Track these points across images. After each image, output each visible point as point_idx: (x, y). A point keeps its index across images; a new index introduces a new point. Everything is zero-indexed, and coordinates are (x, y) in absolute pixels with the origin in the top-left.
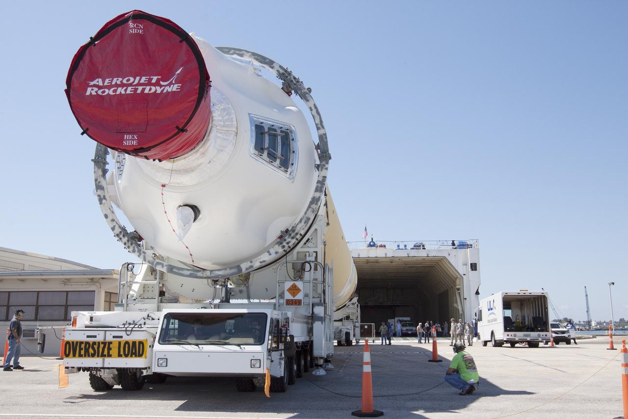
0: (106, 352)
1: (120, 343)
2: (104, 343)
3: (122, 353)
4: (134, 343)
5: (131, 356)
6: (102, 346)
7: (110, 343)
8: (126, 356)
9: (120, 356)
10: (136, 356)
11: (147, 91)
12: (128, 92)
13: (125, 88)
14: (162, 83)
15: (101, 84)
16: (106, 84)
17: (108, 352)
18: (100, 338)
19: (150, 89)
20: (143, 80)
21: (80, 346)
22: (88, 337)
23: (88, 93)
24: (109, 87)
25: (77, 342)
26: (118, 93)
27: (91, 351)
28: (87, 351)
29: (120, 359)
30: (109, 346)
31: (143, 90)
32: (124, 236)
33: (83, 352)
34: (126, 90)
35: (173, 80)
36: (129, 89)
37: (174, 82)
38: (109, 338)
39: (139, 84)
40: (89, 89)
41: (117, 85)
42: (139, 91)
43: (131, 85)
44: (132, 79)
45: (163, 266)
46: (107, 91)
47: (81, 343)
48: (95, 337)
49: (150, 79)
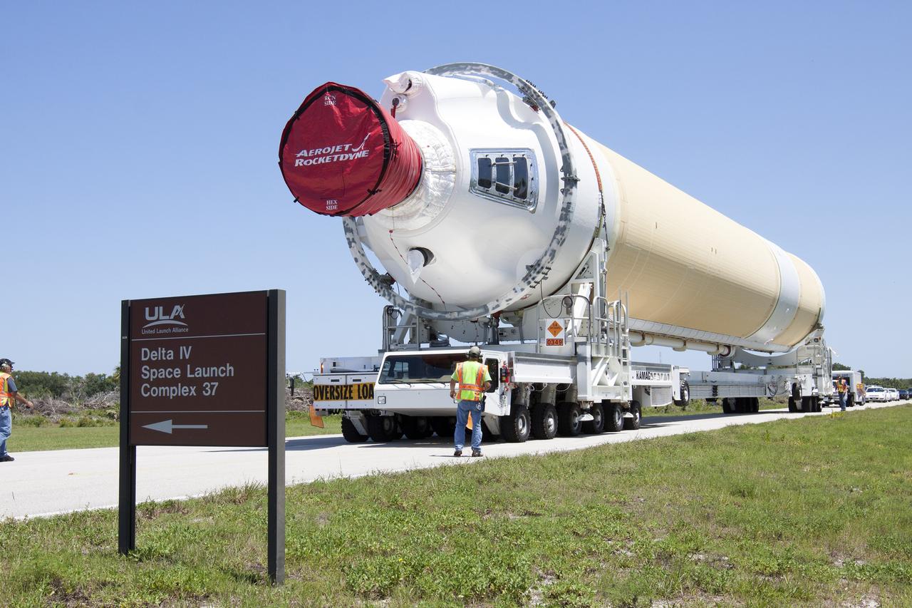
0: (348, 395)
1: (359, 386)
2: (346, 386)
3: (361, 395)
4: (371, 386)
5: (369, 398)
6: (344, 389)
7: (351, 386)
8: (365, 398)
9: (360, 398)
11: (341, 159)
12: (327, 161)
13: (324, 158)
14: (353, 150)
15: (306, 155)
16: (310, 155)
17: (350, 395)
18: (342, 382)
19: (344, 157)
20: (338, 149)
21: (326, 390)
22: (332, 381)
23: (296, 165)
24: (312, 158)
25: (323, 386)
26: (319, 162)
27: (335, 394)
28: (332, 394)
29: (360, 401)
30: (350, 389)
31: (339, 157)
32: (373, 280)
33: (329, 395)
34: (325, 160)
35: (362, 146)
36: (328, 158)
37: (362, 148)
38: (350, 382)
39: (335, 153)
40: (297, 161)
41: (318, 156)
42: (335, 160)
43: (328, 154)
44: (329, 149)
45: (412, 309)
46: (311, 161)
47: (327, 386)
48: (338, 381)
49: (344, 148)
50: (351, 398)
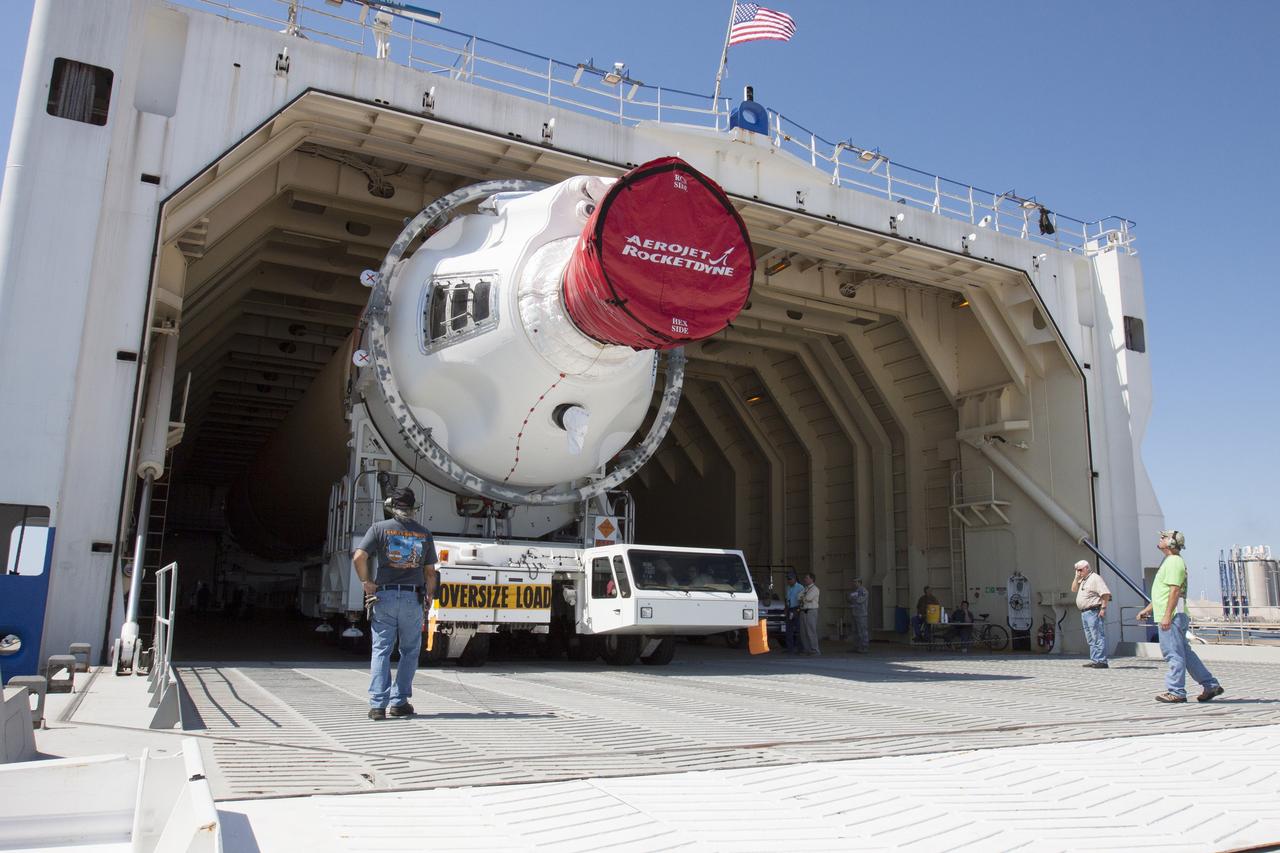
0: (499, 601)
1: (519, 588)
2: (497, 588)
3: (522, 602)
4: (538, 589)
5: (535, 607)
6: (493, 591)
7: (506, 588)
8: (528, 606)
9: (519, 606)
10: (541, 607)
11: (696, 268)
12: (675, 263)
13: (671, 258)
14: (712, 262)
15: (639, 244)
17: (503, 601)
18: (490, 581)
19: (699, 266)
20: (693, 252)
21: (463, 591)
22: (474, 578)
23: (625, 253)
25: (458, 586)
26: (663, 261)
27: (479, 598)
28: (472, 598)
29: (519, 610)
31: (693, 265)
33: (466, 600)
34: (672, 261)
35: (724, 259)
36: (677, 260)
37: (724, 263)
38: (504, 580)
39: (688, 257)
40: (627, 247)
41: (660, 252)
42: (688, 266)
43: (679, 255)
44: (680, 249)
46: (647, 256)
47: (464, 587)
48: (484, 578)
49: (700, 254)
50: (505, 606)
